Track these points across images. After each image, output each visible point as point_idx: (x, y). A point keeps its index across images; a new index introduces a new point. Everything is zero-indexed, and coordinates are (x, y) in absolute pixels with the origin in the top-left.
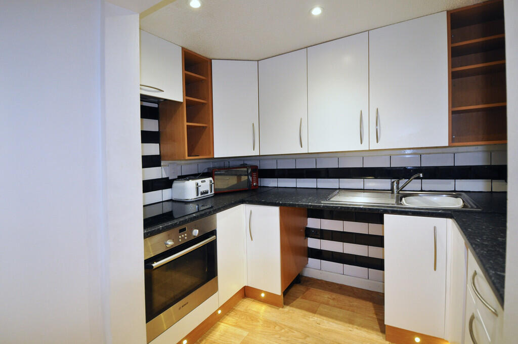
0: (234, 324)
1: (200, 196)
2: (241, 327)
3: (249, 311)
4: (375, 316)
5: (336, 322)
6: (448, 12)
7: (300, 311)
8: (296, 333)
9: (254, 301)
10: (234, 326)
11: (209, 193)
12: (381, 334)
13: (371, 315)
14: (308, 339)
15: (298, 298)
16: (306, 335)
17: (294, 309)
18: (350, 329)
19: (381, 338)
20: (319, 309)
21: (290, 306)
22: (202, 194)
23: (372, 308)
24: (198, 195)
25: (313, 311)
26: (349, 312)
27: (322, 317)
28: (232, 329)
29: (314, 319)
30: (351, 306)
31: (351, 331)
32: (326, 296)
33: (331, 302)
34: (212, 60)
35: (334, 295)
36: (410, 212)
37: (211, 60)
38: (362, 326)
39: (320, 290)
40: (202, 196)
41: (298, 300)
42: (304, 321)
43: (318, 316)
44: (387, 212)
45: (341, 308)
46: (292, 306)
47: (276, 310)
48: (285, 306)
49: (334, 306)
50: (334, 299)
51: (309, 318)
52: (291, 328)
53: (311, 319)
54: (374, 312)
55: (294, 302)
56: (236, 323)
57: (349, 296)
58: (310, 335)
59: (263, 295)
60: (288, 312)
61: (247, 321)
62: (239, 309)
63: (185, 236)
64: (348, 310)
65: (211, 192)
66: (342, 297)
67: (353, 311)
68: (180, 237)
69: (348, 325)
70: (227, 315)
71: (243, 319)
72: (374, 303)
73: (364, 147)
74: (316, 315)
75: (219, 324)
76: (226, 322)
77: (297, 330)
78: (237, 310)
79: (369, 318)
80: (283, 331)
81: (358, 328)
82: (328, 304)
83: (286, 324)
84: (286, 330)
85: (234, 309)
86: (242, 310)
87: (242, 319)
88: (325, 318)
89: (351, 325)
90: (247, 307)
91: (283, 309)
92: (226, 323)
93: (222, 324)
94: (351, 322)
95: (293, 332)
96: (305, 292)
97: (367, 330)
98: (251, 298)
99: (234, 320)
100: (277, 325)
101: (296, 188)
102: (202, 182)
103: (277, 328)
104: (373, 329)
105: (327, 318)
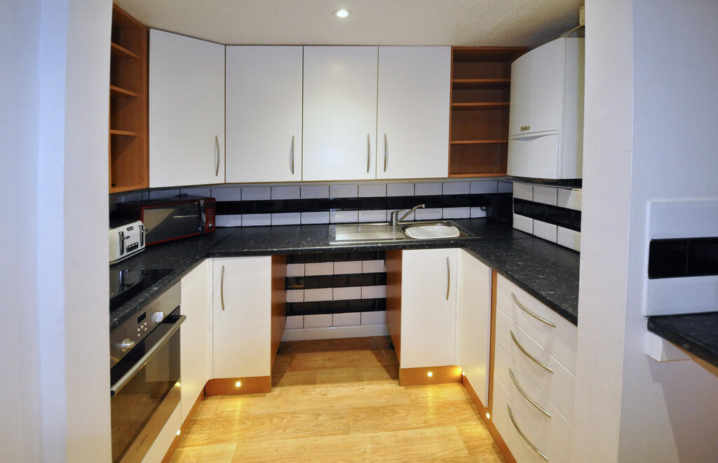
0: (206, 442)
1: (125, 254)
2: (220, 441)
3: (222, 414)
4: (379, 364)
5: (344, 385)
6: (452, 47)
7: (295, 388)
8: (303, 417)
9: (223, 398)
10: (208, 444)
11: (139, 248)
12: (392, 381)
13: (375, 364)
14: (320, 418)
15: (284, 372)
16: (315, 414)
17: (287, 388)
18: (361, 387)
19: (395, 385)
20: (317, 378)
21: (279, 386)
22: (129, 249)
23: (373, 357)
24: (122, 252)
25: (313, 382)
26: (352, 368)
27: (326, 385)
28: (207, 450)
29: (317, 391)
30: (351, 361)
31: (362, 389)
32: (318, 359)
33: (328, 364)
34: (151, 30)
35: (328, 355)
36: (427, 245)
37: (147, 29)
38: (371, 379)
39: (309, 354)
40: (129, 253)
41: (286, 374)
42: (306, 397)
43: (321, 385)
44: (405, 247)
45: (342, 367)
46: (281, 386)
47: (262, 398)
48: (273, 389)
49: (333, 368)
50: (329, 359)
51: (310, 392)
52: (293, 413)
53: (314, 393)
54: (376, 360)
55: (283, 379)
56: (210, 438)
57: (345, 350)
58: (320, 412)
59: (238, 384)
60: (280, 395)
61: (225, 430)
62: (203, 417)
63: (145, 327)
64: (350, 367)
65: (142, 244)
66: (338, 354)
67: (355, 366)
68: (139, 330)
69: (356, 384)
70: (189, 433)
71: (218, 428)
72: (372, 350)
73: (371, 176)
74: (317, 386)
75: (181, 452)
76: (190, 444)
77: (302, 412)
78: (199, 421)
79: (375, 369)
80: (285, 421)
81: (369, 383)
82: (324, 367)
83: (285, 411)
84: (289, 418)
85: (196, 420)
86: (211, 417)
87: (215, 429)
88: (329, 385)
89: (360, 383)
90: (216, 410)
91: (272, 393)
92: (193, 446)
93: (186, 449)
94: (358, 379)
95: (299, 417)
96: (290, 363)
97: (378, 382)
98: (216, 395)
99: (203, 436)
100: (273, 416)
101: (271, 226)
102: (129, 229)
103: (275, 421)
104: (383, 379)
105: (332, 385)
